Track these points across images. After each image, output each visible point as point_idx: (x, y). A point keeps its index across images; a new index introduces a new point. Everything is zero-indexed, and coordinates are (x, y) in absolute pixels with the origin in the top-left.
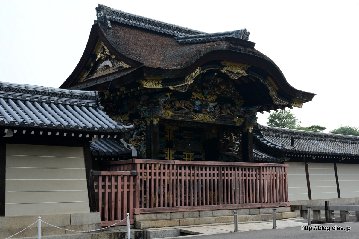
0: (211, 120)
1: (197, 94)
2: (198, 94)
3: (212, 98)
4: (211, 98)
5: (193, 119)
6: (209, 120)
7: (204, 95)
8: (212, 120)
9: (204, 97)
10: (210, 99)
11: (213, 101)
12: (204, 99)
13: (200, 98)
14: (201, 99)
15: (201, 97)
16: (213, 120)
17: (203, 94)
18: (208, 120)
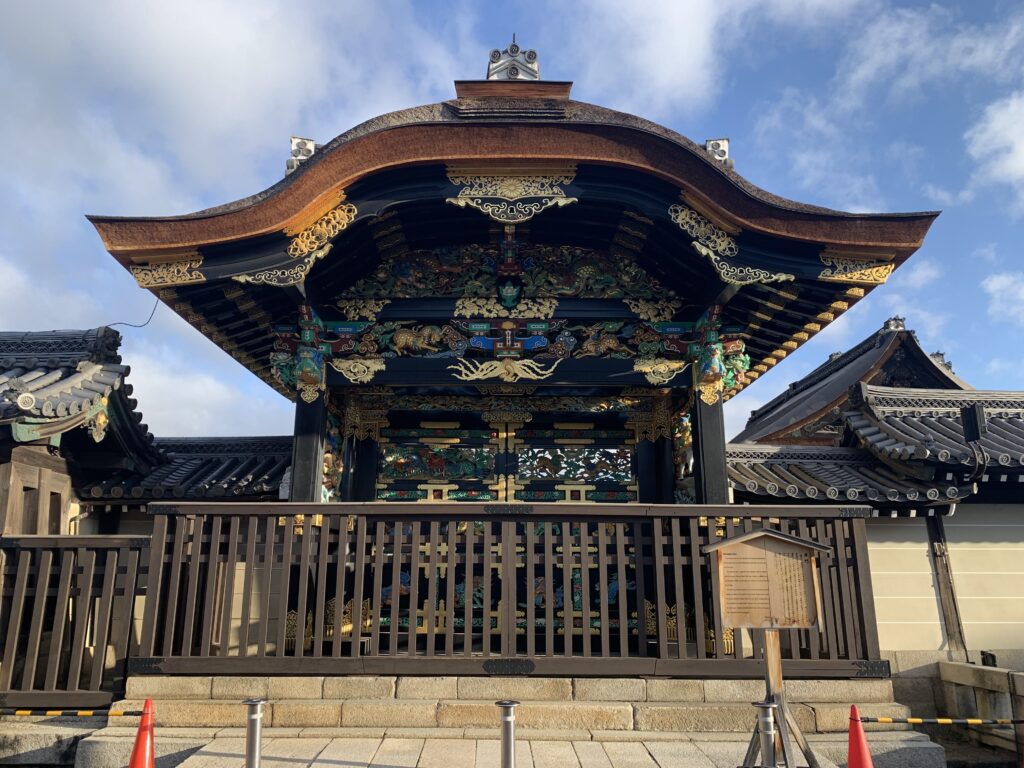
0: (534, 377)
1: (474, 302)
2: (482, 302)
3: (538, 310)
4: (535, 309)
5: (461, 375)
6: (526, 376)
7: (505, 301)
8: (538, 374)
9: (505, 308)
10: (529, 315)
11: (543, 318)
12: (504, 313)
13: (486, 314)
14: (492, 315)
15: (490, 311)
16: (542, 375)
17: (500, 300)
18: (522, 375)
